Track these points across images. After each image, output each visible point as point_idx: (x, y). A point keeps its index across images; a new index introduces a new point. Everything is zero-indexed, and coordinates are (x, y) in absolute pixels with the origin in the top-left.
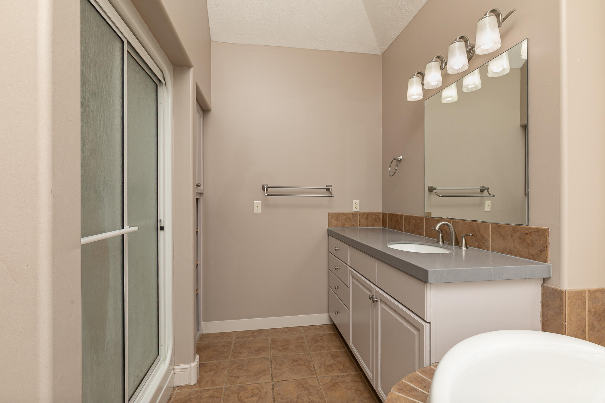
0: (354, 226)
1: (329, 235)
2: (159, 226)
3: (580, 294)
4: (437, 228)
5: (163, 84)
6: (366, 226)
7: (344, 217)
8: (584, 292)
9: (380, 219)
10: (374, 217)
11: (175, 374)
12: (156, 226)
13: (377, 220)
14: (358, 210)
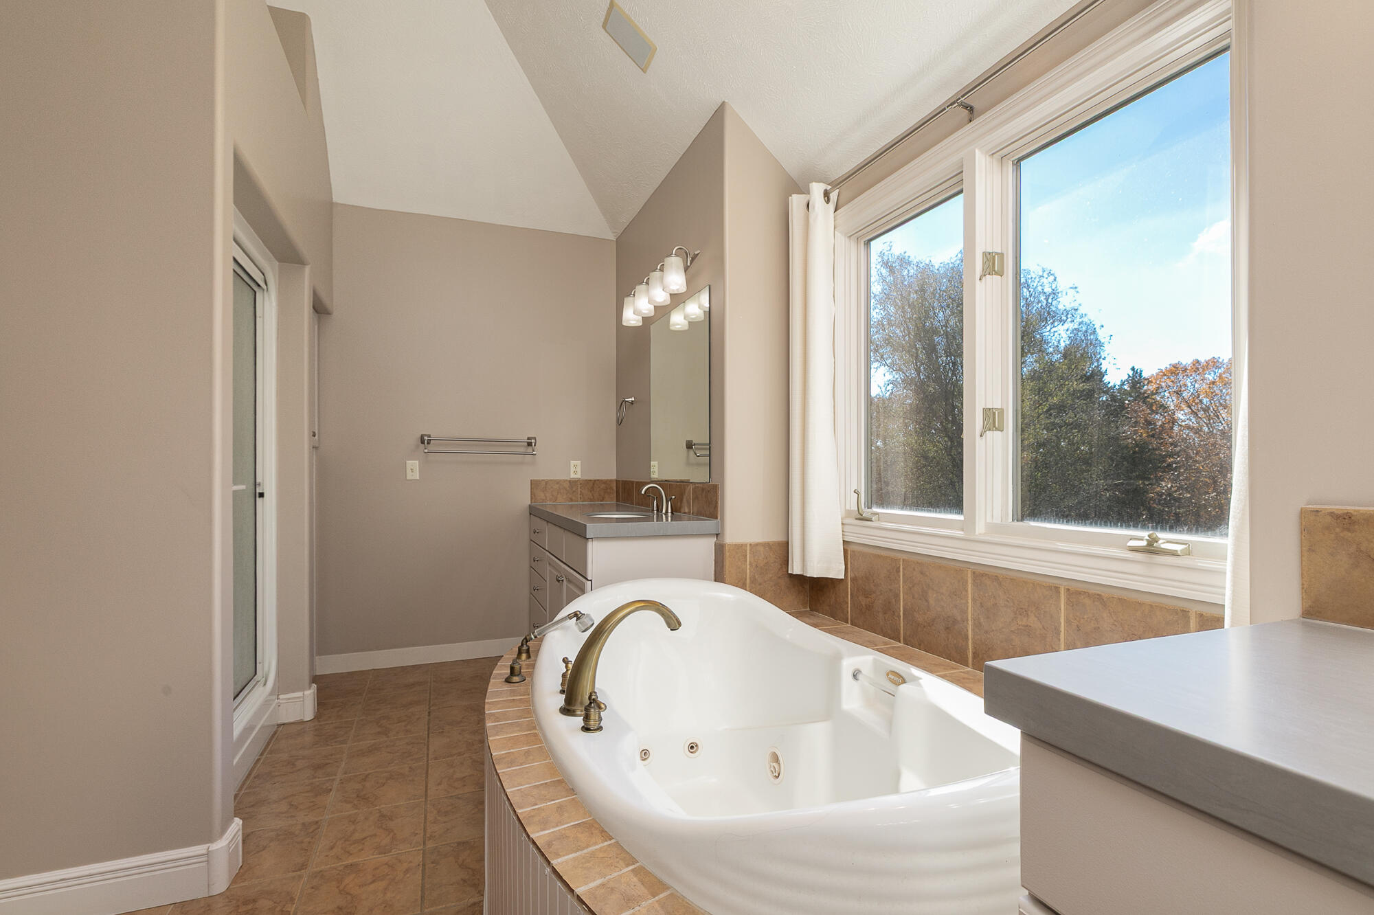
0: (571, 500)
1: (530, 514)
2: (258, 491)
3: (740, 547)
4: (643, 492)
5: (263, 290)
6: (591, 500)
7: (556, 486)
8: (746, 545)
9: (613, 490)
10: (603, 486)
11: (279, 706)
12: (254, 491)
13: (609, 490)
14: (578, 476)
